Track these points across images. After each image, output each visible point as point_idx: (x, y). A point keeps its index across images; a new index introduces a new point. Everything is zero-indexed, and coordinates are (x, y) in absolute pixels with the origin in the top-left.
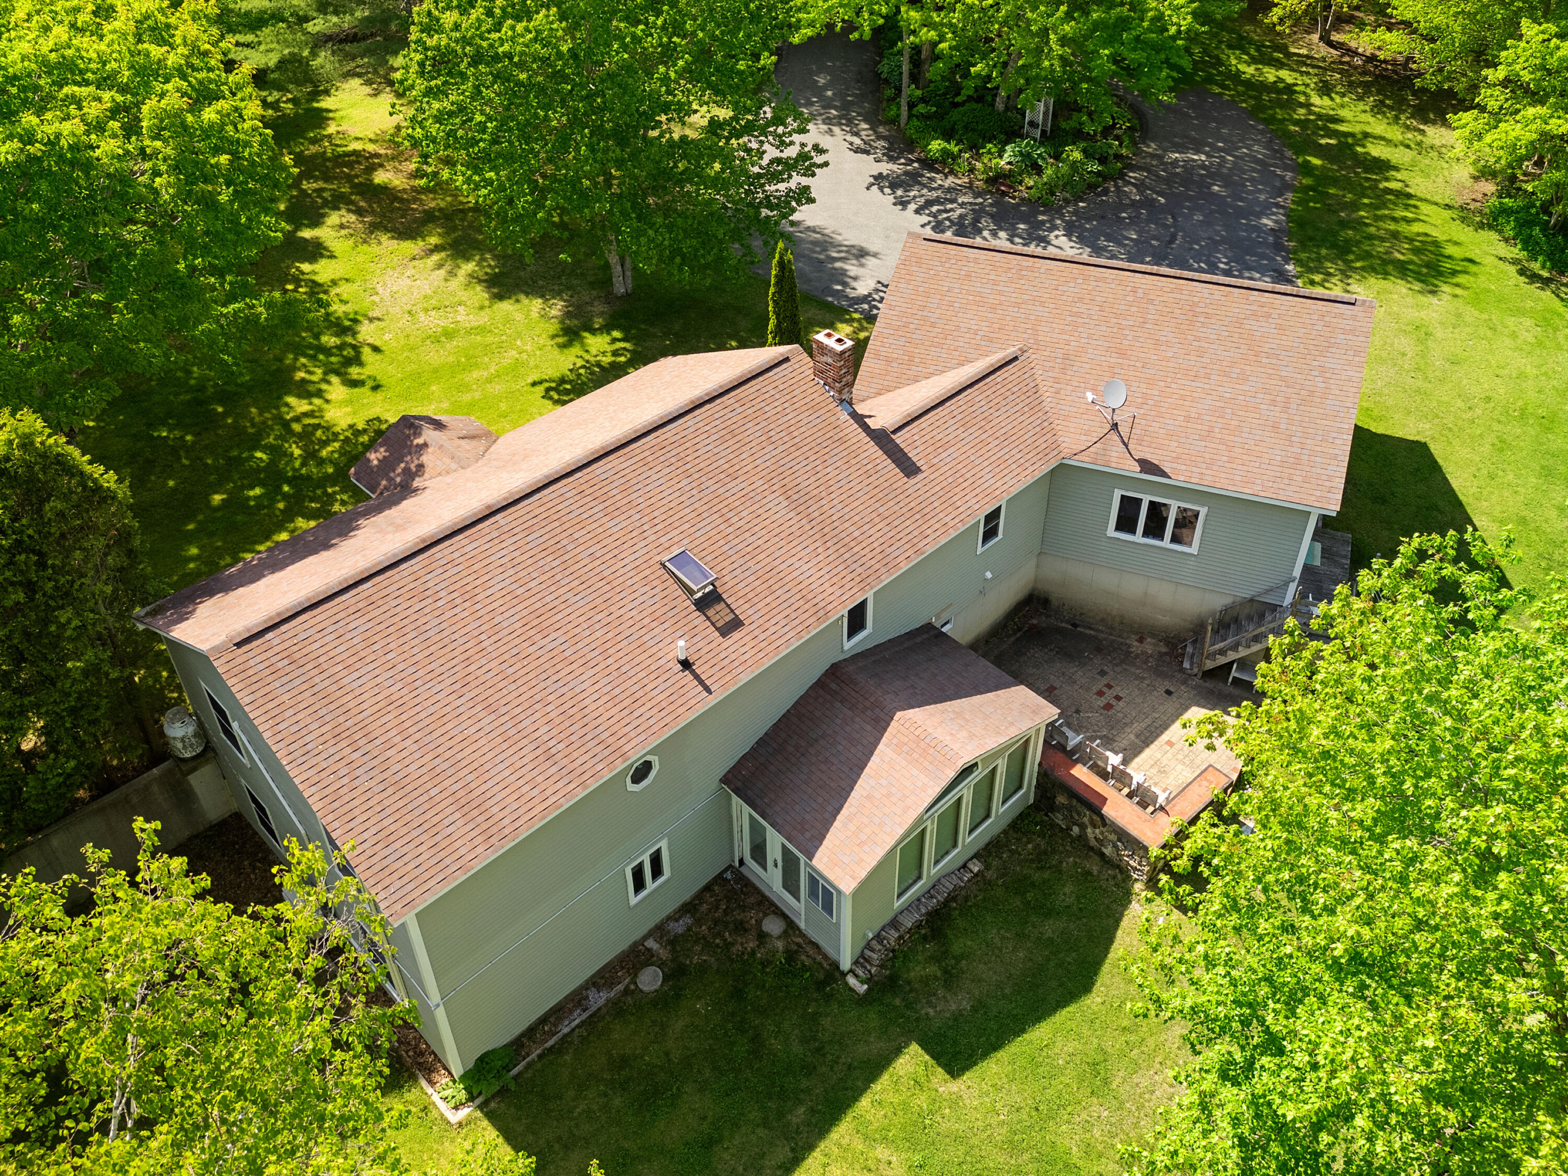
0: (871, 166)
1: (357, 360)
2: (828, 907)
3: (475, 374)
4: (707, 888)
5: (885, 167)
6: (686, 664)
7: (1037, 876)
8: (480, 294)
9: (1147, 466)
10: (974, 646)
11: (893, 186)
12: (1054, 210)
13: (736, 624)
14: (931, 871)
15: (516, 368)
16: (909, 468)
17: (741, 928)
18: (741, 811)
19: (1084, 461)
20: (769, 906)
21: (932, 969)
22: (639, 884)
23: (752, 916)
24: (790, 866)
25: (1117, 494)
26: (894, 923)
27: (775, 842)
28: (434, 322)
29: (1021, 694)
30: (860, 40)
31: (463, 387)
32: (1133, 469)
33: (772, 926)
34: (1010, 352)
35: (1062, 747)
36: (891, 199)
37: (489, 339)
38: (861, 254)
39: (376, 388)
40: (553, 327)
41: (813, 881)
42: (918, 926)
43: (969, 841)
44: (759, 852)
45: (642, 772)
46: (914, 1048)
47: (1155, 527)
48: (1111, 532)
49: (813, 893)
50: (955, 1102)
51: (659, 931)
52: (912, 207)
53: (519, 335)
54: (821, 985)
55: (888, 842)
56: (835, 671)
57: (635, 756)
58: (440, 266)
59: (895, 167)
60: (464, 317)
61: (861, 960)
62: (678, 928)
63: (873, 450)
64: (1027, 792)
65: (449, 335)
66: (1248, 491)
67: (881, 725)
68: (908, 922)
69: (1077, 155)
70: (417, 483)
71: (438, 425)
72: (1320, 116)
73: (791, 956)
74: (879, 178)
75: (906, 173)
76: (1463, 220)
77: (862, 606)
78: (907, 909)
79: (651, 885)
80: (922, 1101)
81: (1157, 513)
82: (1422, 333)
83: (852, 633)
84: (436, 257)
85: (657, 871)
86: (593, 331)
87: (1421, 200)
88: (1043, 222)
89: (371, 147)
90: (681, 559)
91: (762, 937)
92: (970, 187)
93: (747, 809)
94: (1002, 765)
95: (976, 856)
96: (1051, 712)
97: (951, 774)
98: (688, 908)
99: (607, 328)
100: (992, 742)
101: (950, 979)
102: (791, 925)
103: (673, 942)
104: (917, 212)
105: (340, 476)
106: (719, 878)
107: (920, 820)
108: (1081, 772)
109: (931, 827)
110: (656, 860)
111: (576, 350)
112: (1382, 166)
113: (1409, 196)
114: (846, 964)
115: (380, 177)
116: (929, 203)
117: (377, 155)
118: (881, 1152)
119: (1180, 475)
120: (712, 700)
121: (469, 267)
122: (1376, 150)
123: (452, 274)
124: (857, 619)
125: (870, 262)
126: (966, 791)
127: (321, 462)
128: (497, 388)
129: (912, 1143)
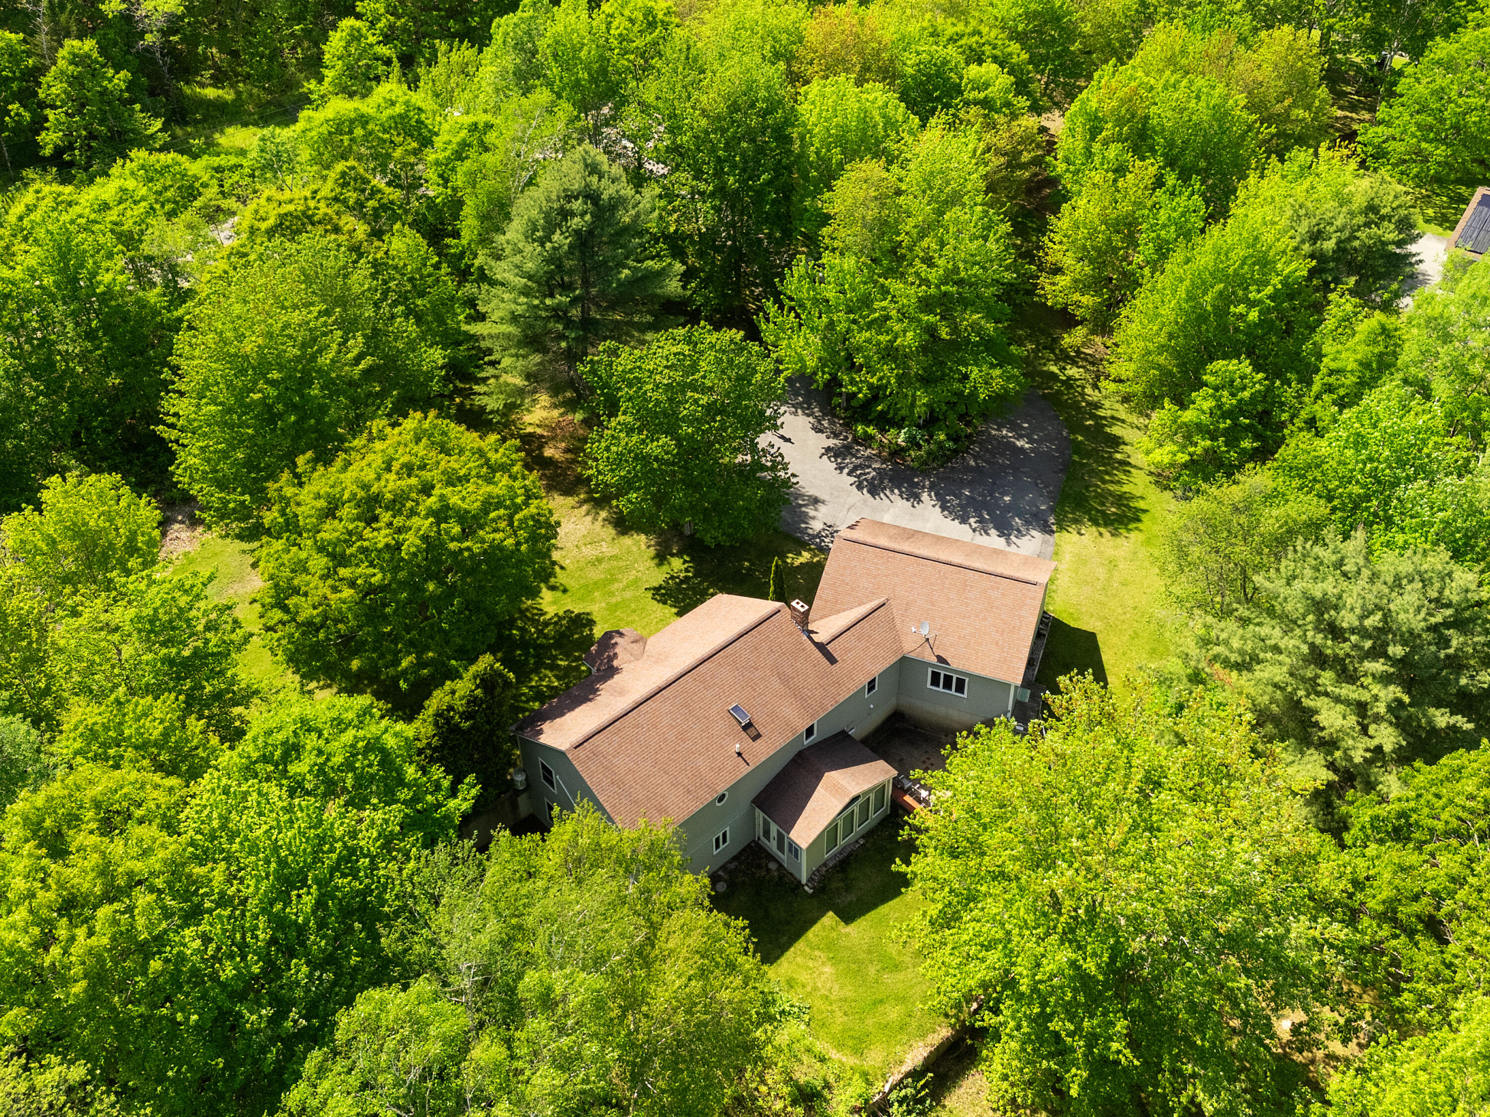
0: (824, 441)
1: (553, 574)
2: (796, 856)
3: (616, 585)
4: (744, 850)
5: (832, 442)
6: (739, 754)
7: (889, 846)
8: (611, 531)
9: (940, 659)
10: (865, 741)
11: (836, 456)
12: (926, 474)
13: (758, 736)
14: (841, 843)
15: (637, 580)
16: (832, 660)
17: (759, 867)
18: (760, 815)
19: (913, 655)
20: (771, 858)
21: (841, 884)
22: (717, 846)
23: (764, 861)
24: (781, 838)
25: (930, 670)
26: (825, 865)
27: (774, 828)
28: (589, 552)
29: (881, 764)
30: (817, 389)
31: (611, 594)
32: (934, 660)
33: (773, 866)
34: (882, 600)
35: (902, 788)
36: (834, 465)
37: (621, 563)
38: (816, 501)
39: (565, 591)
40: (652, 551)
41: (790, 845)
42: (835, 866)
43: (858, 830)
44: (767, 833)
45: (721, 798)
46: (831, 913)
47: (947, 685)
48: (929, 686)
49: (790, 850)
50: (847, 935)
51: (723, 867)
52: (846, 471)
53: (636, 561)
54: (793, 890)
55: (821, 828)
56: (800, 754)
57: (720, 793)
58: (588, 514)
59: (837, 442)
60: (606, 549)
61: (810, 880)
62: (732, 866)
63: (817, 654)
64: (886, 808)
65: (600, 560)
66: (983, 674)
67: (819, 778)
68: (831, 864)
69: (942, 437)
70: (615, 663)
71: (621, 634)
72: (1089, 404)
73: (781, 878)
74: (828, 450)
75: (844, 446)
76: (1157, 483)
77: (812, 726)
78: (831, 859)
79: (722, 847)
80: (834, 934)
81: (948, 679)
82: (1112, 564)
83: (807, 737)
84: (585, 507)
85: (724, 841)
86: (673, 555)
87: (1135, 467)
88: (917, 483)
89: (539, 431)
90: (736, 709)
91: (768, 870)
92: (879, 455)
93: (762, 814)
94: (872, 796)
95: (863, 837)
96: (895, 773)
97: (847, 800)
98: (735, 858)
99: (679, 554)
100: (866, 787)
101: (848, 889)
102: (781, 865)
103: (730, 873)
104: (849, 474)
105: (558, 645)
106: (749, 846)
107: (834, 820)
108: (908, 799)
109: (840, 823)
110: (724, 835)
111: (665, 568)
112: (1116, 442)
113: (1129, 464)
114: (804, 881)
115: (548, 452)
116: (855, 468)
117: (542, 436)
118: (817, 953)
119: (955, 664)
120: (750, 769)
121: (604, 514)
122: (1116, 430)
123: (595, 519)
124: (810, 731)
125: (821, 507)
126: (855, 807)
127: (546, 637)
128: (628, 594)
129: (829, 949)
